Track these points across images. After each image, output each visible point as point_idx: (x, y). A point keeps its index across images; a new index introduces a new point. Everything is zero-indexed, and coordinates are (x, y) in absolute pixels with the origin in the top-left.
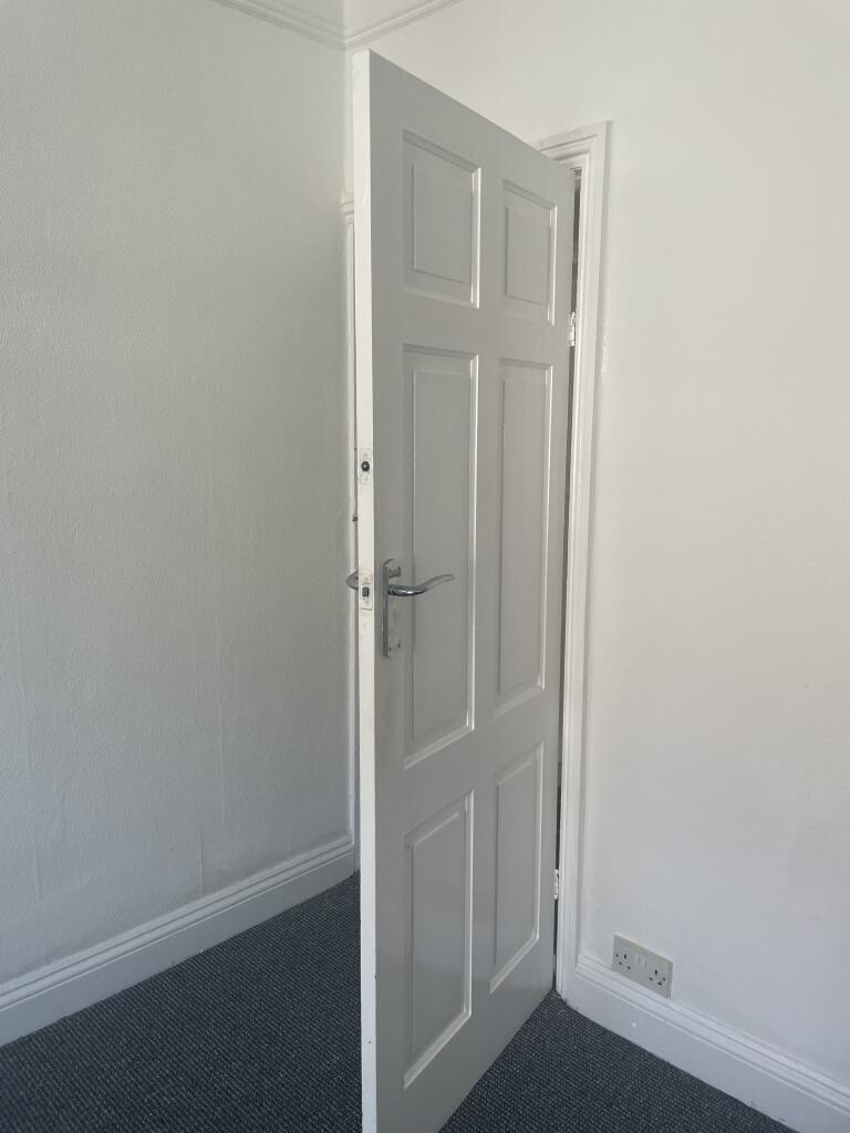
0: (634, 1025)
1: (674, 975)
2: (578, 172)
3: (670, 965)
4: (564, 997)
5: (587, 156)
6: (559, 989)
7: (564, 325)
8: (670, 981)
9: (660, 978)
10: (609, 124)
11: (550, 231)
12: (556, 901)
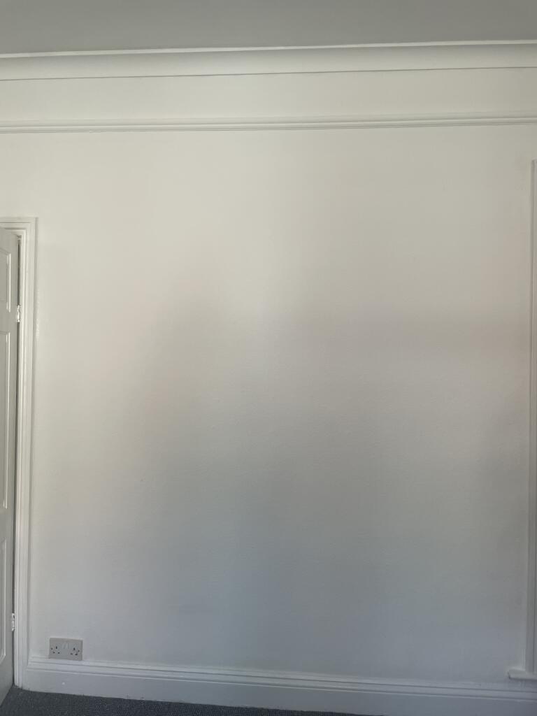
0: (63, 683)
1: (84, 648)
2: (20, 237)
3: (82, 642)
4: (20, 686)
5: (24, 231)
6: (17, 683)
7: (14, 312)
8: (82, 651)
9: (76, 651)
10: (37, 219)
11: (7, 266)
12: (13, 633)
